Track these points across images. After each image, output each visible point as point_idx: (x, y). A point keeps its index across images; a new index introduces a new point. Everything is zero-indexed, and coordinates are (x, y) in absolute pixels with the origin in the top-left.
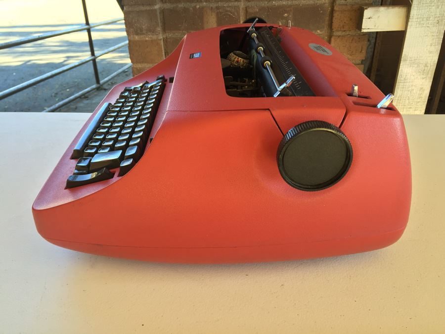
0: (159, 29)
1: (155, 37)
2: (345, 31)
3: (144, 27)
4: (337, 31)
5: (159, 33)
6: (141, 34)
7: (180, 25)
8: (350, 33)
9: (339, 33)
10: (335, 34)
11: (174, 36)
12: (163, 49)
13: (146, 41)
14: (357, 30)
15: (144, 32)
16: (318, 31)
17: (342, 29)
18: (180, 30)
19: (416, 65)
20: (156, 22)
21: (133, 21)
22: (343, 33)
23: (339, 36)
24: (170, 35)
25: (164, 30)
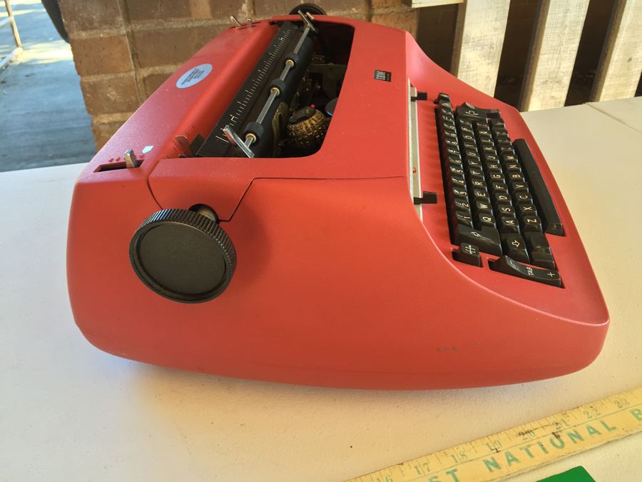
0: (120, 19)
1: (114, 32)
2: (387, 7)
3: (94, 17)
4: (378, 7)
5: (121, 25)
6: (91, 29)
7: (152, 11)
8: (395, 10)
9: (381, 11)
10: (378, 11)
11: (144, 29)
12: (129, 50)
13: (101, 39)
14: (403, 5)
15: (96, 24)
16: (354, 9)
17: (385, 5)
18: (154, 18)
19: (480, 48)
20: (114, 8)
21: (76, 9)
22: (386, 10)
23: (381, 15)
24: (138, 27)
25: (128, 20)
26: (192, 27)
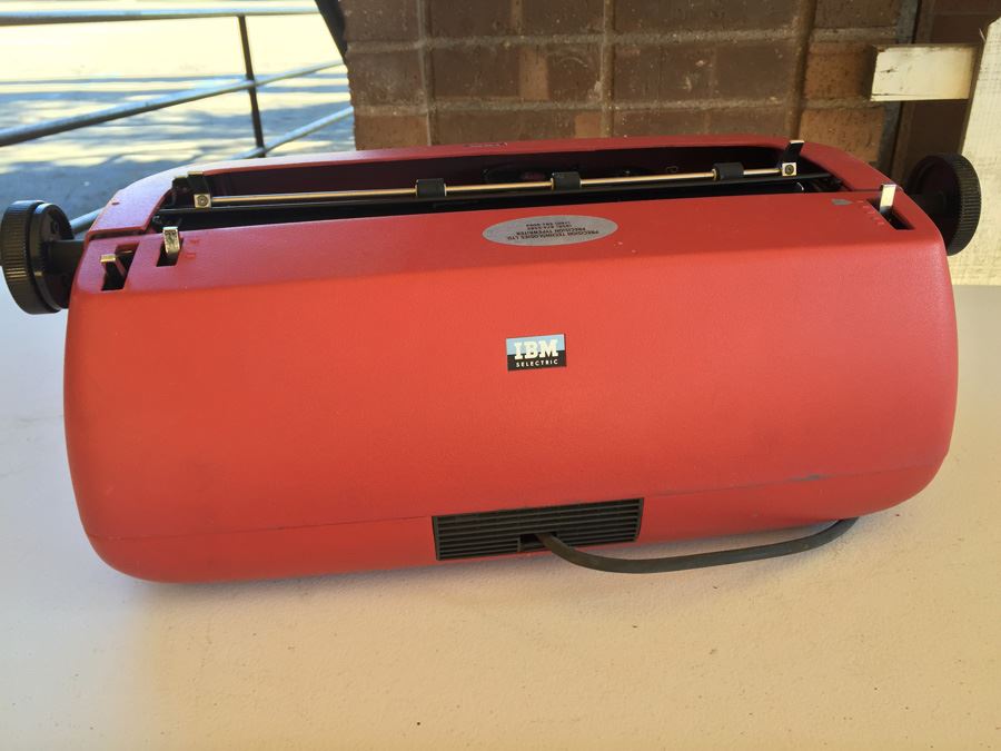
0: (422, 93)
1: (412, 110)
2: (831, 99)
3: (389, 88)
4: (816, 98)
5: (422, 101)
6: (383, 103)
7: (467, 85)
8: (845, 104)
9: (820, 104)
10: (812, 104)
11: (453, 109)
12: (429, 136)
13: (394, 117)
14: (860, 97)
15: (390, 98)
16: (773, 98)
17: (826, 95)
18: (467, 95)
20: (415, 77)
21: (368, 75)
22: (829, 104)
23: (819, 111)
24: (445, 105)
25: (433, 95)
26: (519, 111)
